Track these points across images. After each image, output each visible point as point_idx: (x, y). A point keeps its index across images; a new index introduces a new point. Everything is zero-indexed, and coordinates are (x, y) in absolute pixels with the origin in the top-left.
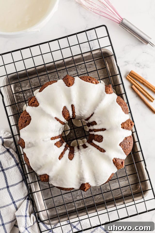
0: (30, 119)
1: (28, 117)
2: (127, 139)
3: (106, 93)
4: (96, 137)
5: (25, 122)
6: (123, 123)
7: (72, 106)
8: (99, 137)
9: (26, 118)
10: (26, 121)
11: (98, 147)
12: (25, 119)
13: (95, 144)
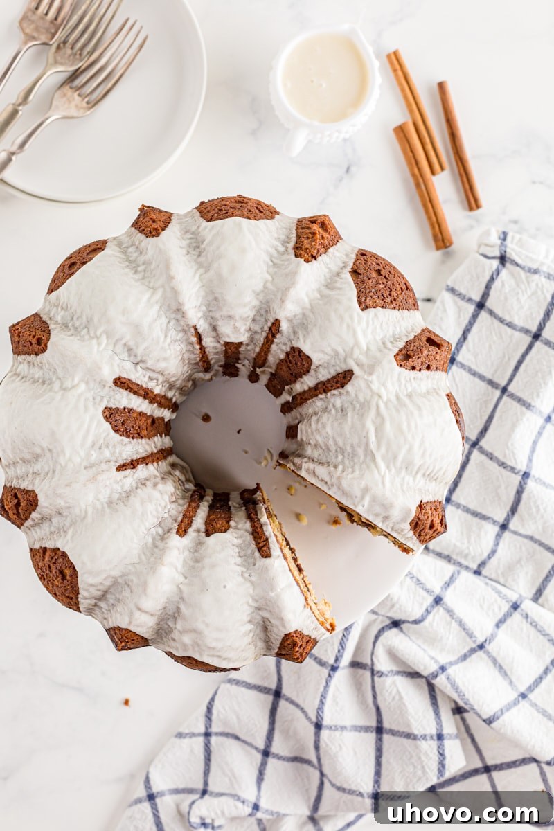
0: (64, 555)
1: (52, 558)
2: (359, 271)
3: (153, 236)
4: (284, 373)
5: (64, 578)
6: (297, 248)
7: (120, 383)
8: (290, 362)
9: (52, 565)
10: (61, 572)
11: (323, 388)
12: (54, 572)
13: (305, 392)
